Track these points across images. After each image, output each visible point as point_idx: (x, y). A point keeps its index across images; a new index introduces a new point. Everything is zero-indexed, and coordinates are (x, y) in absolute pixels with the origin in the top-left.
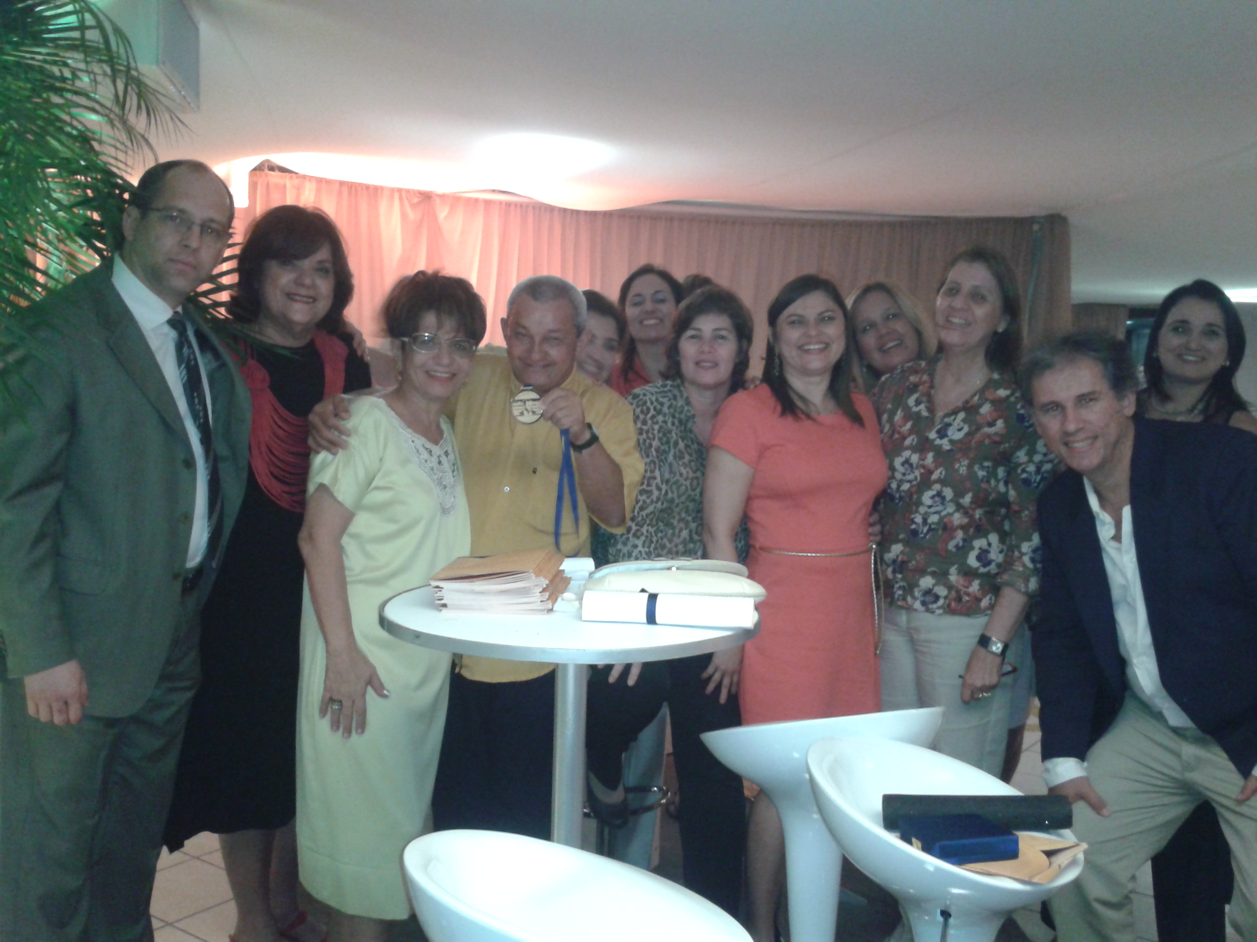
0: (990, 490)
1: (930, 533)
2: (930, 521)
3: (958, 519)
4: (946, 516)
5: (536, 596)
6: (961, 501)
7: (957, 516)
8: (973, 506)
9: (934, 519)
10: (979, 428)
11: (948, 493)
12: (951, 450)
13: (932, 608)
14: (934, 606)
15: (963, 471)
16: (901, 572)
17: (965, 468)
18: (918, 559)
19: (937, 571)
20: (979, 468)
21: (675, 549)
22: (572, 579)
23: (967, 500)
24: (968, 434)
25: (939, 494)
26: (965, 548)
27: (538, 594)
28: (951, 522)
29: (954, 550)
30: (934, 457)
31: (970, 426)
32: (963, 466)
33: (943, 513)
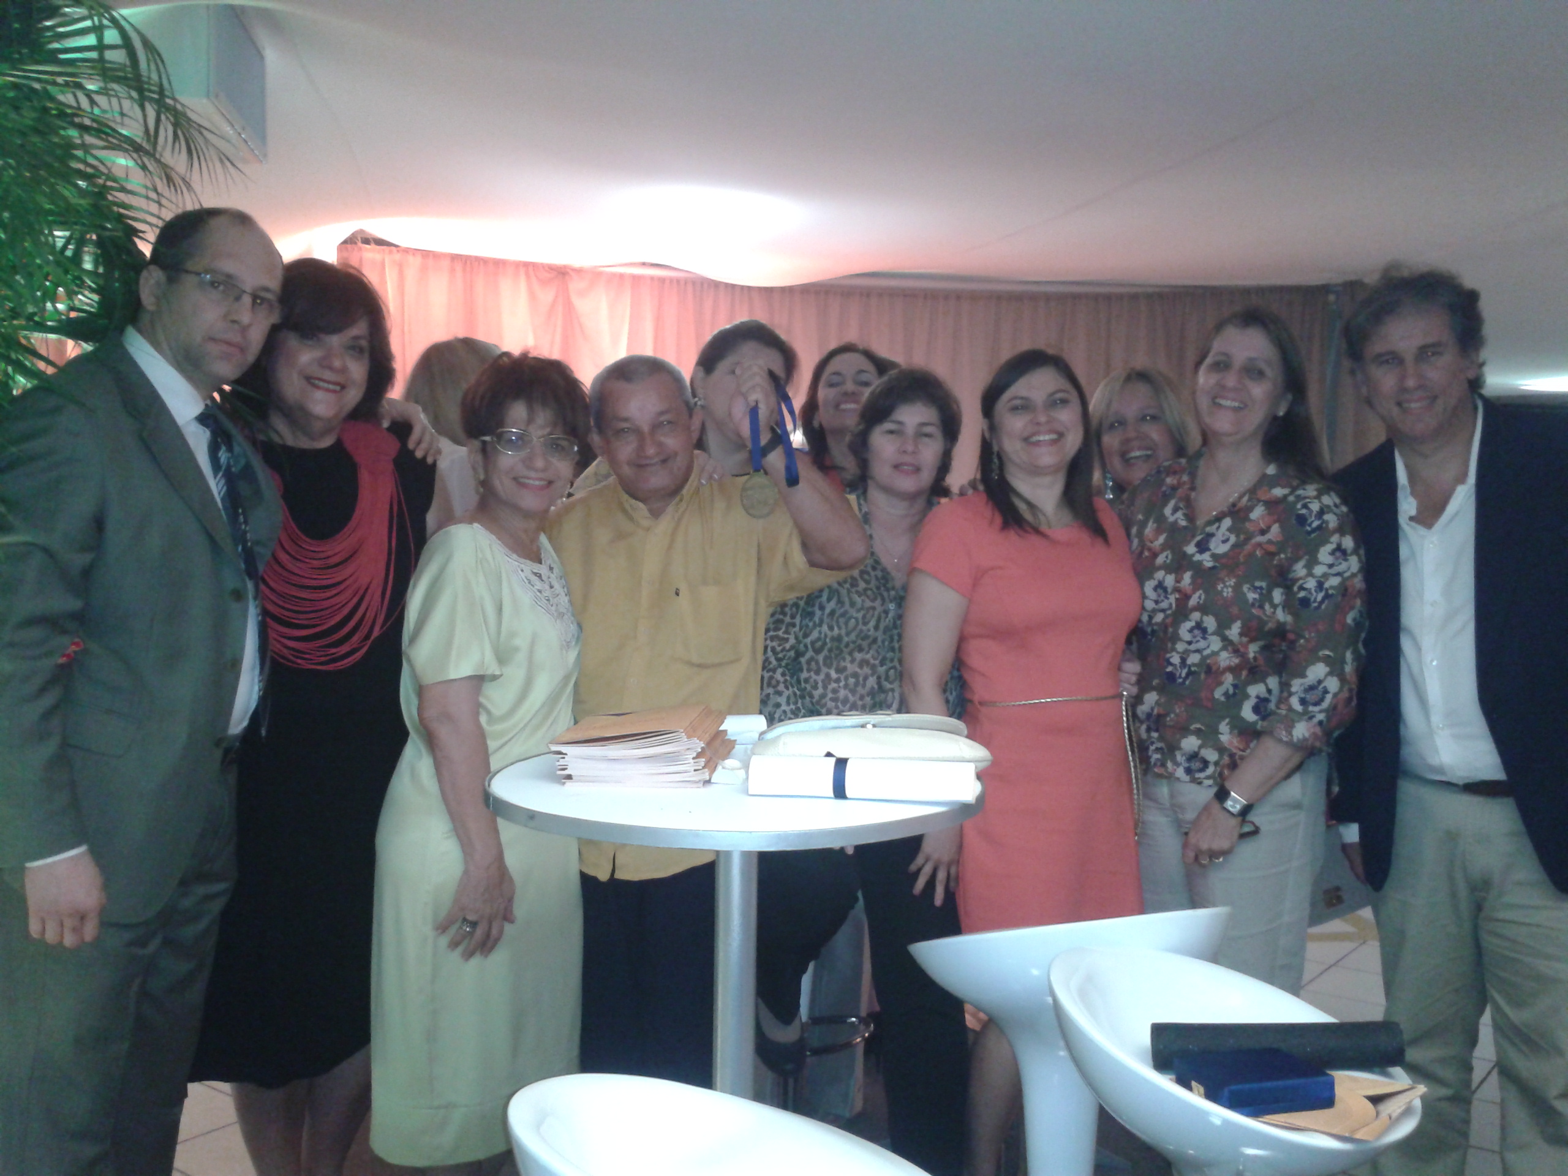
0: (1265, 618)
1: (1190, 678)
2: (1189, 662)
3: (1226, 659)
4: (1208, 656)
5: (689, 764)
6: (1227, 632)
7: (1224, 655)
8: (1245, 639)
9: (1194, 659)
10: (1248, 539)
11: (1210, 622)
12: (1214, 568)
13: (1199, 778)
14: (1202, 775)
15: (1228, 593)
16: (1157, 730)
17: (1230, 590)
18: (1178, 711)
19: (1203, 728)
20: (1249, 589)
21: (860, 703)
22: (738, 742)
23: (1234, 631)
24: (1234, 546)
25: (1199, 626)
26: (1237, 697)
27: (692, 761)
28: (1216, 663)
29: (1223, 699)
30: (1192, 577)
31: (1237, 536)
32: (1226, 586)
33: (1205, 653)
